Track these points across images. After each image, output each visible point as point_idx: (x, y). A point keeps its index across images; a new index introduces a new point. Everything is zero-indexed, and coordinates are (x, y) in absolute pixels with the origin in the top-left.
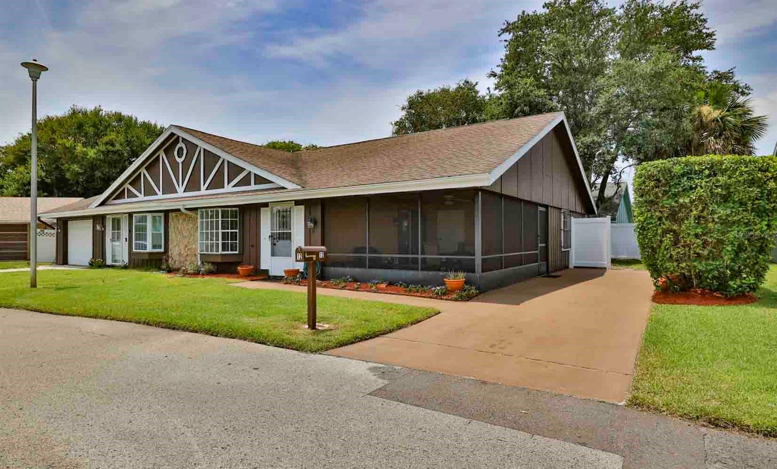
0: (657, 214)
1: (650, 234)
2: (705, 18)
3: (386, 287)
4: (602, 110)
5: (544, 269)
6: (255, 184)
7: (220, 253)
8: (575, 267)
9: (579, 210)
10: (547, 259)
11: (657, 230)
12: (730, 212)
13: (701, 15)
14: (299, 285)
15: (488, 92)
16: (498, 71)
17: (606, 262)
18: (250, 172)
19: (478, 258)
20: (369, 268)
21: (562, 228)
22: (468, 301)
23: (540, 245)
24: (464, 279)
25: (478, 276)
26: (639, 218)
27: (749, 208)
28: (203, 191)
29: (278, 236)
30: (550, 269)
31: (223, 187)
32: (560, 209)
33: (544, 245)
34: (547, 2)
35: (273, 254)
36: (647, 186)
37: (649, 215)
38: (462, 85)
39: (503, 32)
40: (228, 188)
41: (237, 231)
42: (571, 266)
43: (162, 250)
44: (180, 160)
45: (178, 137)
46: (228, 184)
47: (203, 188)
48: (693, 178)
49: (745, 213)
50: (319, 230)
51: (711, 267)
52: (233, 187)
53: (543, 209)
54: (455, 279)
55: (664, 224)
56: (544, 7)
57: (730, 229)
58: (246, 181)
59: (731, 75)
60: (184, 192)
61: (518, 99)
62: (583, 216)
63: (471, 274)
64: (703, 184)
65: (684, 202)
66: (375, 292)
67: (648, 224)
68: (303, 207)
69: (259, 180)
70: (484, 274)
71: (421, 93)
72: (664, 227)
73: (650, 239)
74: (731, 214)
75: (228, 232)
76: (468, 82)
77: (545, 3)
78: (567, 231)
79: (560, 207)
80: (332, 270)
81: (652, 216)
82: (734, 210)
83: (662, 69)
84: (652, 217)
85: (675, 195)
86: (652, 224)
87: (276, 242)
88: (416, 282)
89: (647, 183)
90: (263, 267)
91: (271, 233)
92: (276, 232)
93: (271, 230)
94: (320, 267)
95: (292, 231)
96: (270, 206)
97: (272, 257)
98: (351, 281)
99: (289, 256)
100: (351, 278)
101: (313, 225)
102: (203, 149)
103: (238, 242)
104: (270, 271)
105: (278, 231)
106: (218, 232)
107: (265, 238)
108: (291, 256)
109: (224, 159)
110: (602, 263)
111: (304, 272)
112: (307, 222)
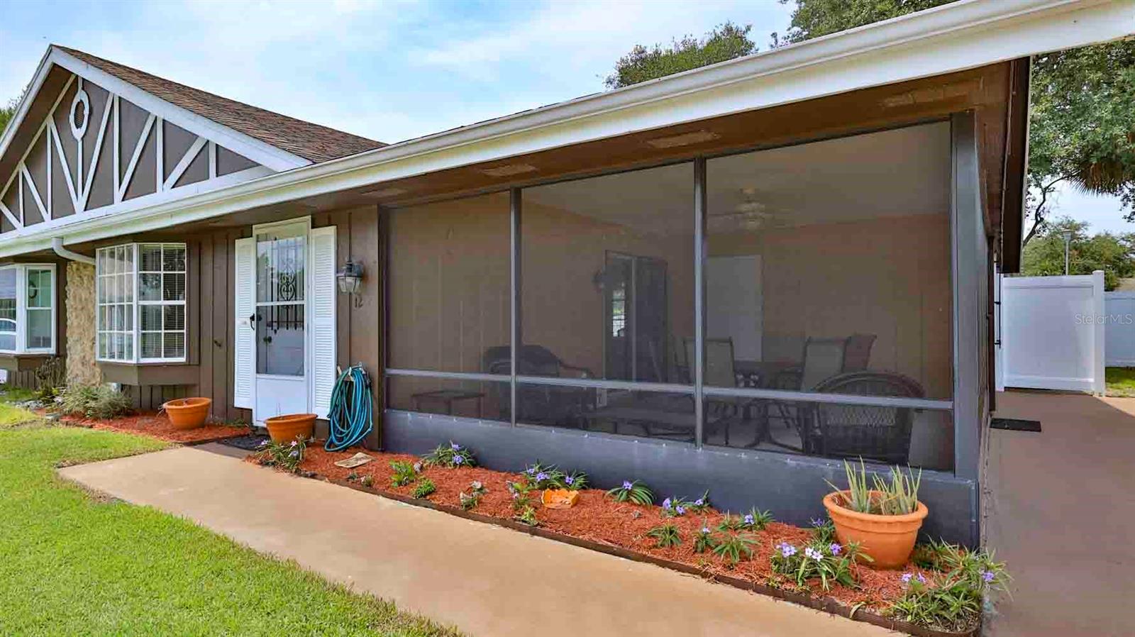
3: (575, 503)
6: (217, 176)
7: (134, 361)
8: (1007, 389)
14: (298, 473)
18: (208, 141)
20: (518, 419)
24: (925, 512)
28: (118, 204)
29: (275, 319)
31: (155, 191)
35: (263, 367)
40: (164, 190)
41: (184, 303)
42: (999, 387)
43: (52, 350)
44: (78, 133)
45: (77, 76)
46: (164, 179)
47: (118, 193)
50: (373, 300)
52: (174, 186)
58: (198, 169)
60: (85, 210)
63: (933, 476)
66: (533, 532)
68: (331, 231)
69: (228, 162)
75: (159, 307)
76: (731, 28)
80: (408, 420)
87: (270, 333)
90: (240, 402)
91: (258, 308)
92: (270, 304)
93: (258, 301)
94: (376, 408)
95: (304, 302)
96: (255, 233)
97: (258, 376)
98: (461, 465)
99: (299, 372)
100: (459, 452)
101: (358, 283)
102: (118, 99)
103: (185, 331)
104: (254, 412)
105: (275, 303)
106: (132, 305)
107: (245, 323)
108: (303, 375)
109: (156, 117)
110: (1084, 380)
111: (329, 421)
112: (339, 275)
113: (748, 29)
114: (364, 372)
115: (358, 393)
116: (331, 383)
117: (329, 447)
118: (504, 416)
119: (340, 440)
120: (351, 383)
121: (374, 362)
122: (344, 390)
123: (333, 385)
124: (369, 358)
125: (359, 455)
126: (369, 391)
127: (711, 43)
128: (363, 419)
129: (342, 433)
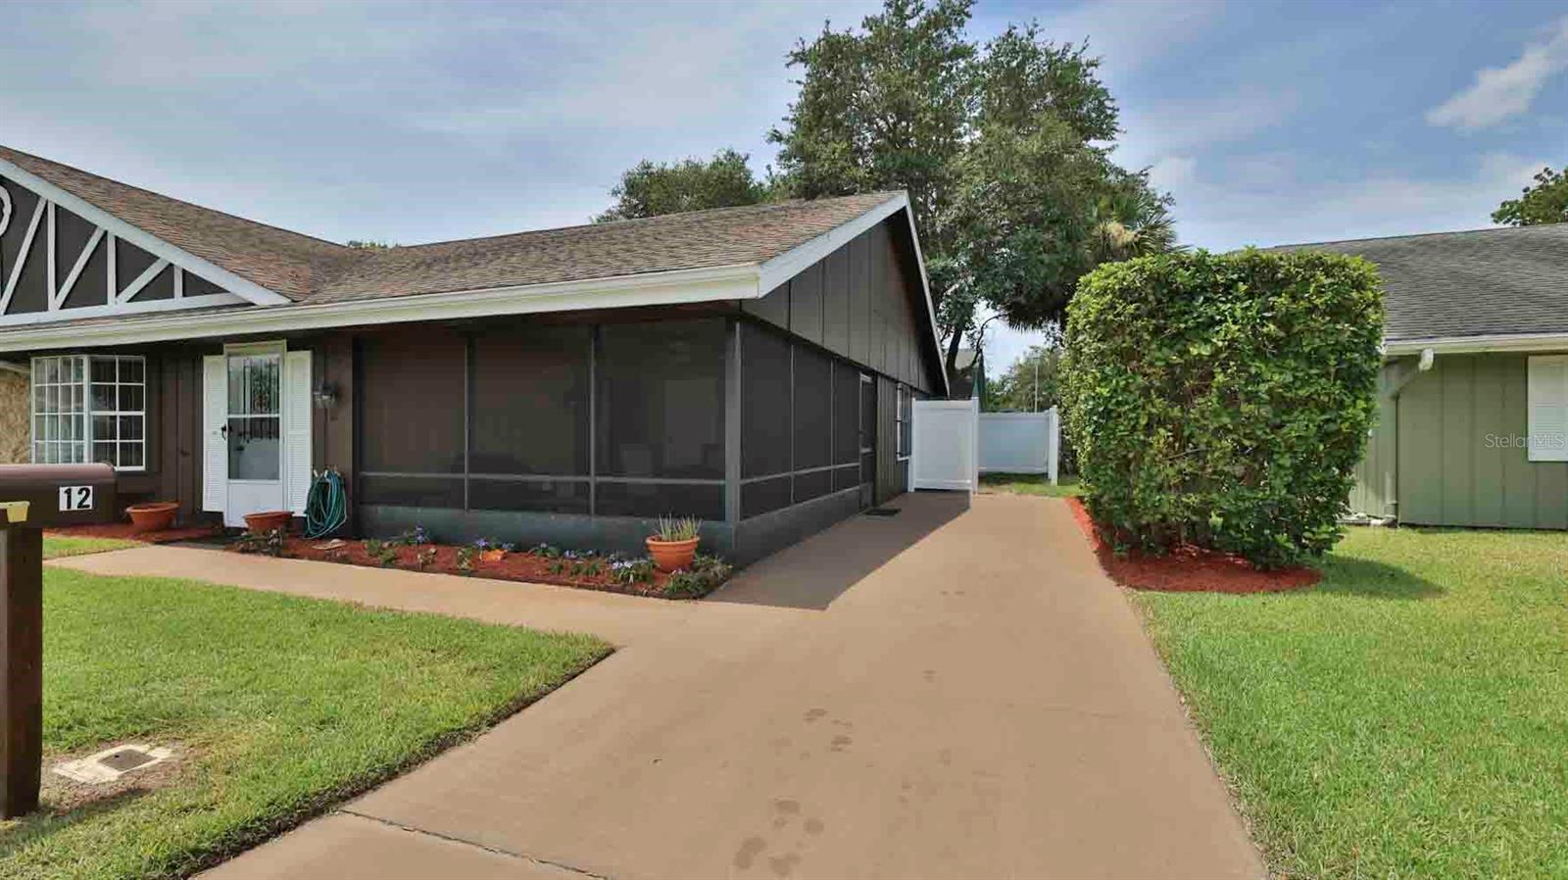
0: (1140, 379)
1: (1122, 428)
2: (1105, 87)
3: (504, 557)
4: (961, 215)
5: (867, 498)
6: (184, 295)
8: (917, 490)
9: (923, 386)
10: (874, 479)
11: (1137, 418)
12: (1291, 379)
13: (1099, 83)
14: (279, 555)
15: (768, 173)
16: (786, 129)
17: (970, 482)
18: (171, 265)
19: (733, 483)
20: (469, 507)
21: (899, 417)
22: (701, 597)
23: (864, 450)
24: (696, 539)
25: (732, 526)
26: (1098, 389)
27: (1333, 370)
28: (54, 312)
29: (248, 429)
30: (879, 498)
31: (105, 303)
32: (897, 382)
33: (868, 450)
34: (869, 16)
35: (234, 472)
36: (1119, 315)
37: (1122, 383)
38: (722, 157)
39: (796, 60)
40: (117, 304)
41: (143, 413)
42: (911, 489)
46: (118, 293)
47: (54, 301)
48: (1214, 300)
49: (1323, 381)
50: (346, 414)
51: (1247, 504)
52: (130, 301)
53: (867, 379)
54: (675, 538)
55: (1153, 406)
56: (864, 26)
57: (1285, 418)
58: (160, 288)
59: (1142, 178)
60: (6, 313)
61: (819, 181)
62: (927, 397)
63: (714, 525)
64: (1238, 313)
65: (1199, 354)
67: (1118, 403)
68: (306, 356)
69: (195, 285)
70: (745, 522)
71: (649, 167)
72: (1154, 410)
73: (1121, 439)
74: (1293, 383)
75: (114, 418)
76: (733, 154)
77: (867, 18)
78: (906, 424)
79: (895, 376)
81: (1128, 384)
82: (1300, 374)
83: (1058, 150)
84: (1126, 389)
85: (1179, 335)
86: (1127, 403)
87: (243, 443)
88: (580, 545)
89: (1120, 308)
90: (208, 506)
91: (230, 420)
92: (243, 416)
93: (229, 413)
94: (350, 505)
95: (280, 416)
96: (225, 351)
97: (232, 481)
98: (423, 543)
99: (275, 476)
100: (423, 534)
101: (333, 400)
102: (54, 206)
103: (144, 441)
104: (225, 515)
105: (248, 416)
106: (82, 416)
107: (215, 433)
108: (278, 479)
109: (106, 233)
110: (963, 481)
111: (305, 518)
112: (316, 393)
113: (747, 158)
114: (339, 475)
115: (334, 491)
116: (307, 485)
117: (307, 536)
118: (459, 505)
119: (317, 531)
120: (327, 484)
121: (348, 466)
122: (319, 490)
123: (309, 486)
124: (345, 461)
125: (335, 541)
126: (344, 492)
127: (714, 166)
128: (338, 513)
129: (317, 526)
